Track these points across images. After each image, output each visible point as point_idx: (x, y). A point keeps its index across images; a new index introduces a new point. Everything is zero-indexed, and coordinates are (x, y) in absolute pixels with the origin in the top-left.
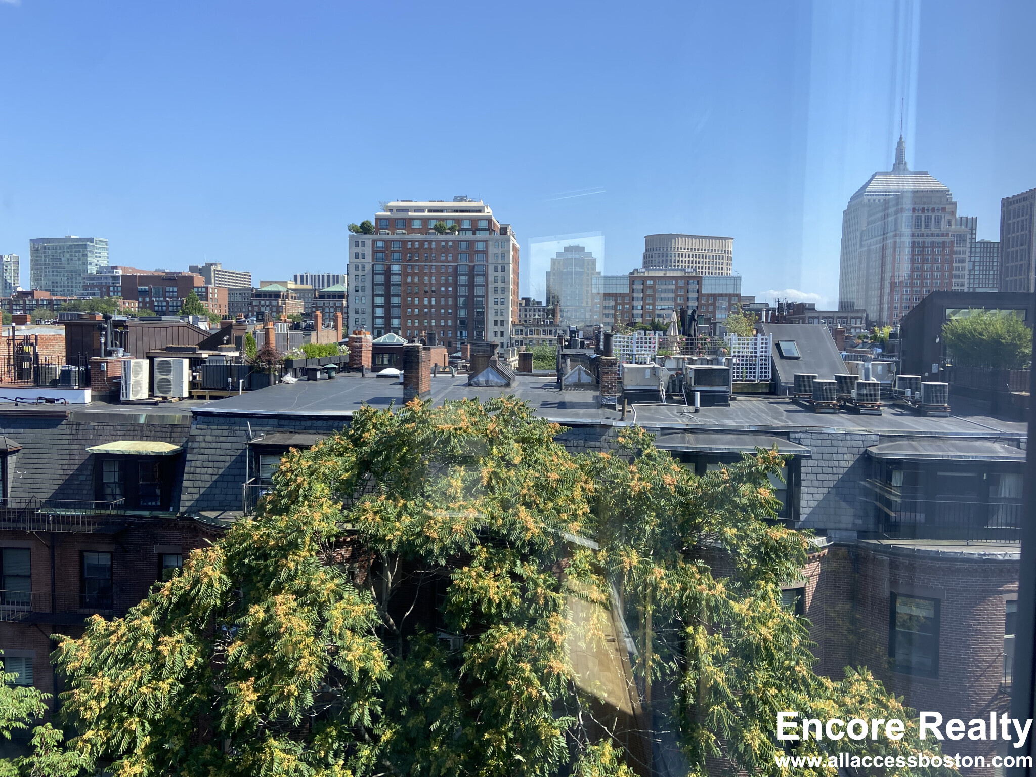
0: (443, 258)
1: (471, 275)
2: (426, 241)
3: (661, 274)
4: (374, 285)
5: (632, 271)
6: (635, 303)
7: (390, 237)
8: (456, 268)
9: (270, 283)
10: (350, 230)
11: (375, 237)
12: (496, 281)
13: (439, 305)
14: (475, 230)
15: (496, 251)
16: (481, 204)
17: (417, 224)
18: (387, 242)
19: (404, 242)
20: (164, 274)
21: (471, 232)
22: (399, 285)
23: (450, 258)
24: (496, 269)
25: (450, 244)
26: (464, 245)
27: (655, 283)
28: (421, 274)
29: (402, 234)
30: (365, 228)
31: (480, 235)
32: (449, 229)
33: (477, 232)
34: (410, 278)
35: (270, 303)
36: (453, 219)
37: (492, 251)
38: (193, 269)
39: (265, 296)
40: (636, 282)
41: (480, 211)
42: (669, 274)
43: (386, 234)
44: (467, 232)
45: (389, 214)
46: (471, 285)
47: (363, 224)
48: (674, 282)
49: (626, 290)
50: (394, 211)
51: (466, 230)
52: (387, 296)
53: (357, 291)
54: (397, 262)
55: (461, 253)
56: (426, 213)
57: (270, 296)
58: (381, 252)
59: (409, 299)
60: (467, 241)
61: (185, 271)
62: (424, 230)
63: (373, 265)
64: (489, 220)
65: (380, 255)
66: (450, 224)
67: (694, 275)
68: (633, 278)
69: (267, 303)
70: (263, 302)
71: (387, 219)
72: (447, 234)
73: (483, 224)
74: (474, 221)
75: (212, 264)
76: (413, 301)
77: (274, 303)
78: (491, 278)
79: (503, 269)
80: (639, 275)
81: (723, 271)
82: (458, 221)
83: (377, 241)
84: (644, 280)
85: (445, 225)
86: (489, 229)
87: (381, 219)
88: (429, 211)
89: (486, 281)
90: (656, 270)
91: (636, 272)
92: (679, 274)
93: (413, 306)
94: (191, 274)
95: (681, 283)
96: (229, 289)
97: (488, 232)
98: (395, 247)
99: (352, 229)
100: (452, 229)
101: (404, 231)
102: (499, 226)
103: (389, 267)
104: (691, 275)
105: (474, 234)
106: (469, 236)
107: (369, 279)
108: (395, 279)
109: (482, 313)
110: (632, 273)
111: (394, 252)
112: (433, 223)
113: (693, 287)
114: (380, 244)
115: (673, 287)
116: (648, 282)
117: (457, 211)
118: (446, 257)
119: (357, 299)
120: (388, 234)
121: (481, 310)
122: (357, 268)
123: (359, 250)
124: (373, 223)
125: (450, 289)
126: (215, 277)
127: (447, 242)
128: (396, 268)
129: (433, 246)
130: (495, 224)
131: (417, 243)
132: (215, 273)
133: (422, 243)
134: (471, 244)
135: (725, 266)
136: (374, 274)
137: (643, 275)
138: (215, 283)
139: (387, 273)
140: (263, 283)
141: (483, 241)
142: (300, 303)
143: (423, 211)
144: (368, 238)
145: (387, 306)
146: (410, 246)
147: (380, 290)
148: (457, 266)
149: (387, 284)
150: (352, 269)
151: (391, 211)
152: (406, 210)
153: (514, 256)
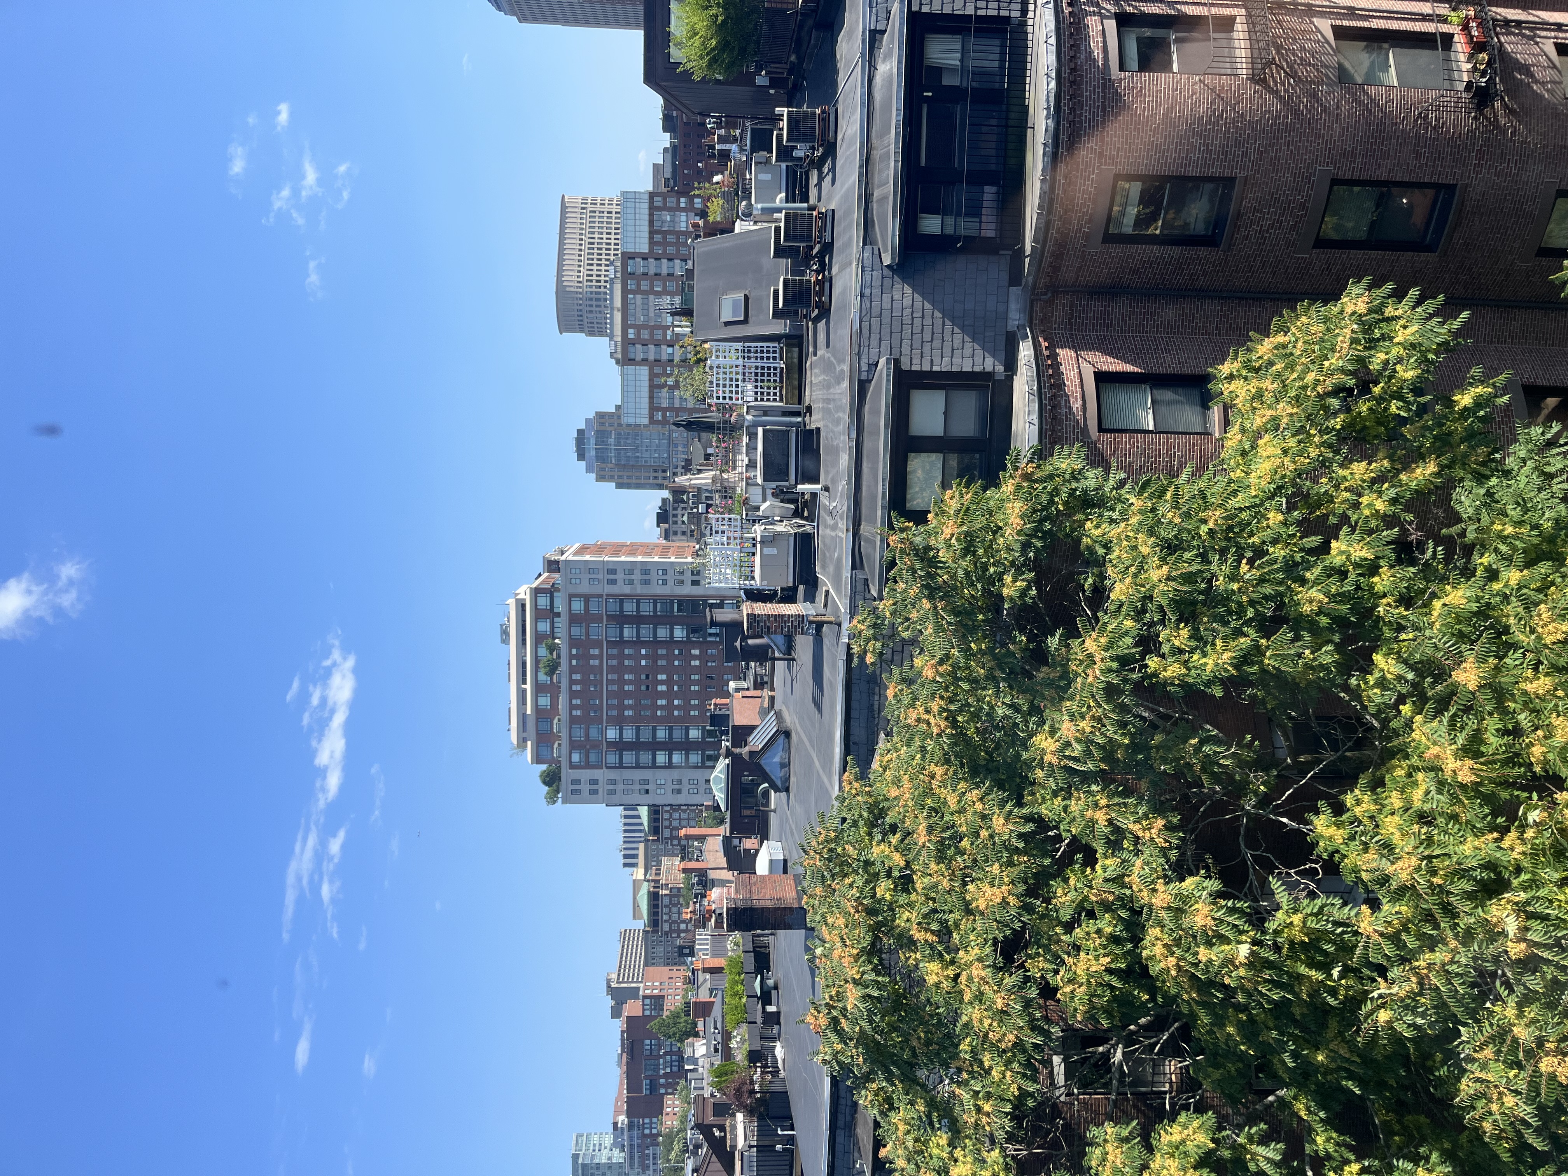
0: (597, 662)
1: (621, 619)
2: (570, 688)
3: (618, 317)
4: (638, 766)
5: (614, 361)
6: (664, 358)
7: (565, 741)
8: (611, 644)
9: (636, 906)
10: (554, 802)
11: (564, 764)
12: (631, 582)
13: (669, 670)
14: (551, 614)
15: (585, 582)
16: (512, 602)
17: (545, 701)
18: (574, 746)
19: (573, 720)
20: (625, 1055)
21: (556, 619)
22: (638, 728)
23: (597, 651)
24: (613, 582)
25: (574, 651)
26: (576, 631)
27: (632, 326)
28: (622, 695)
29: (559, 724)
30: (551, 779)
31: (560, 606)
32: (551, 653)
33: (556, 610)
34: (626, 713)
35: (666, 906)
36: (536, 647)
37: (585, 588)
38: (616, 1013)
39: (656, 914)
40: (631, 356)
41: (524, 606)
42: (618, 303)
43: (559, 749)
44: (556, 625)
45: (529, 743)
46: (637, 620)
47: (545, 783)
48: (631, 296)
49: (644, 371)
50: (525, 735)
51: (552, 627)
52: (654, 746)
53: (647, 792)
54: (603, 732)
55: (587, 634)
56: (528, 687)
57: (656, 906)
58: (587, 757)
59: (659, 713)
60: (570, 627)
61: (619, 1025)
62: (552, 690)
63: (607, 768)
64: (537, 592)
65: (593, 758)
66: (543, 652)
67: (619, 264)
68: (625, 360)
69: (665, 910)
70: (665, 917)
71: (538, 746)
72: (559, 656)
73: (544, 601)
74: (539, 614)
75: (609, 986)
76: (662, 707)
77: (666, 901)
78: (627, 590)
79: (613, 571)
80: (619, 350)
81: (614, 211)
82: (538, 638)
83: (570, 761)
84: (627, 343)
85: (545, 659)
86: (551, 591)
87: (537, 755)
88: (525, 682)
89: (629, 597)
90: (612, 324)
91: (616, 356)
92: (618, 287)
93: (670, 707)
94: (623, 1018)
95: (631, 285)
96: (646, 964)
97: (555, 594)
98: (579, 733)
99: (552, 799)
100: (552, 648)
101: (556, 721)
102: (546, 574)
103: (610, 744)
104: (619, 269)
105: (558, 615)
106: (561, 623)
107: (628, 774)
108: (629, 734)
109: (680, 603)
110: (618, 362)
111: (587, 735)
112: (542, 677)
113: (639, 266)
114: (576, 757)
115: (639, 297)
116: (631, 336)
117: (524, 641)
118: (594, 657)
119: (658, 791)
120: (559, 745)
121: (676, 606)
122: (612, 792)
123: (585, 788)
124: (544, 767)
125: (643, 652)
126: (627, 982)
127: (571, 657)
128: (612, 734)
129: (578, 677)
130: (543, 582)
131: (574, 702)
132: (623, 982)
133: (573, 695)
134: (574, 619)
135: (606, 208)
136: (621, 766)
137: (619, 344)
138: (637, 982)
139: (620, 746)
140: (636, 915)
141: (570, 601)
142: (665, 861)
143: (525, 691)
144: (567, 774)
145: (670, 747)
146: (579, 713)
147: (645, 757)
148: (608, 642)
149: (636, 746)
150: (615, 798)
151: (525, 740)
152: (523, 718)
153: (593, 554)
